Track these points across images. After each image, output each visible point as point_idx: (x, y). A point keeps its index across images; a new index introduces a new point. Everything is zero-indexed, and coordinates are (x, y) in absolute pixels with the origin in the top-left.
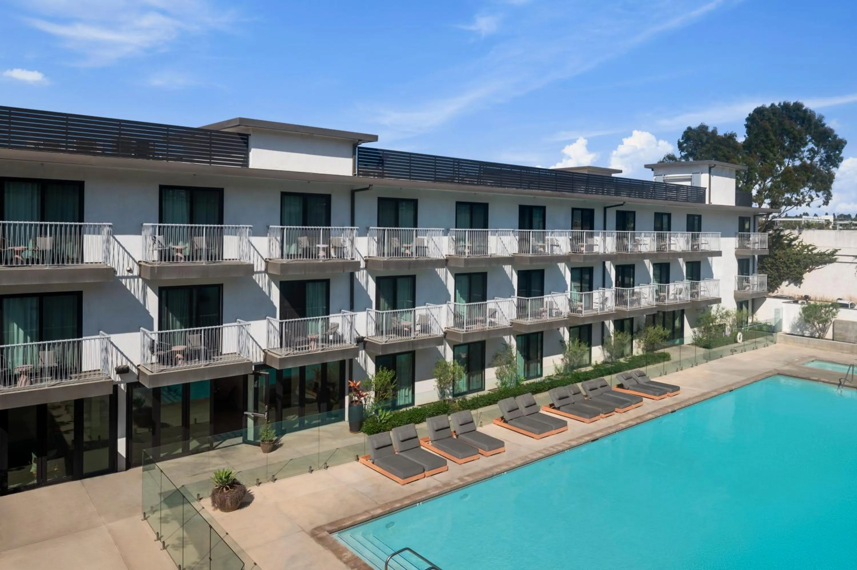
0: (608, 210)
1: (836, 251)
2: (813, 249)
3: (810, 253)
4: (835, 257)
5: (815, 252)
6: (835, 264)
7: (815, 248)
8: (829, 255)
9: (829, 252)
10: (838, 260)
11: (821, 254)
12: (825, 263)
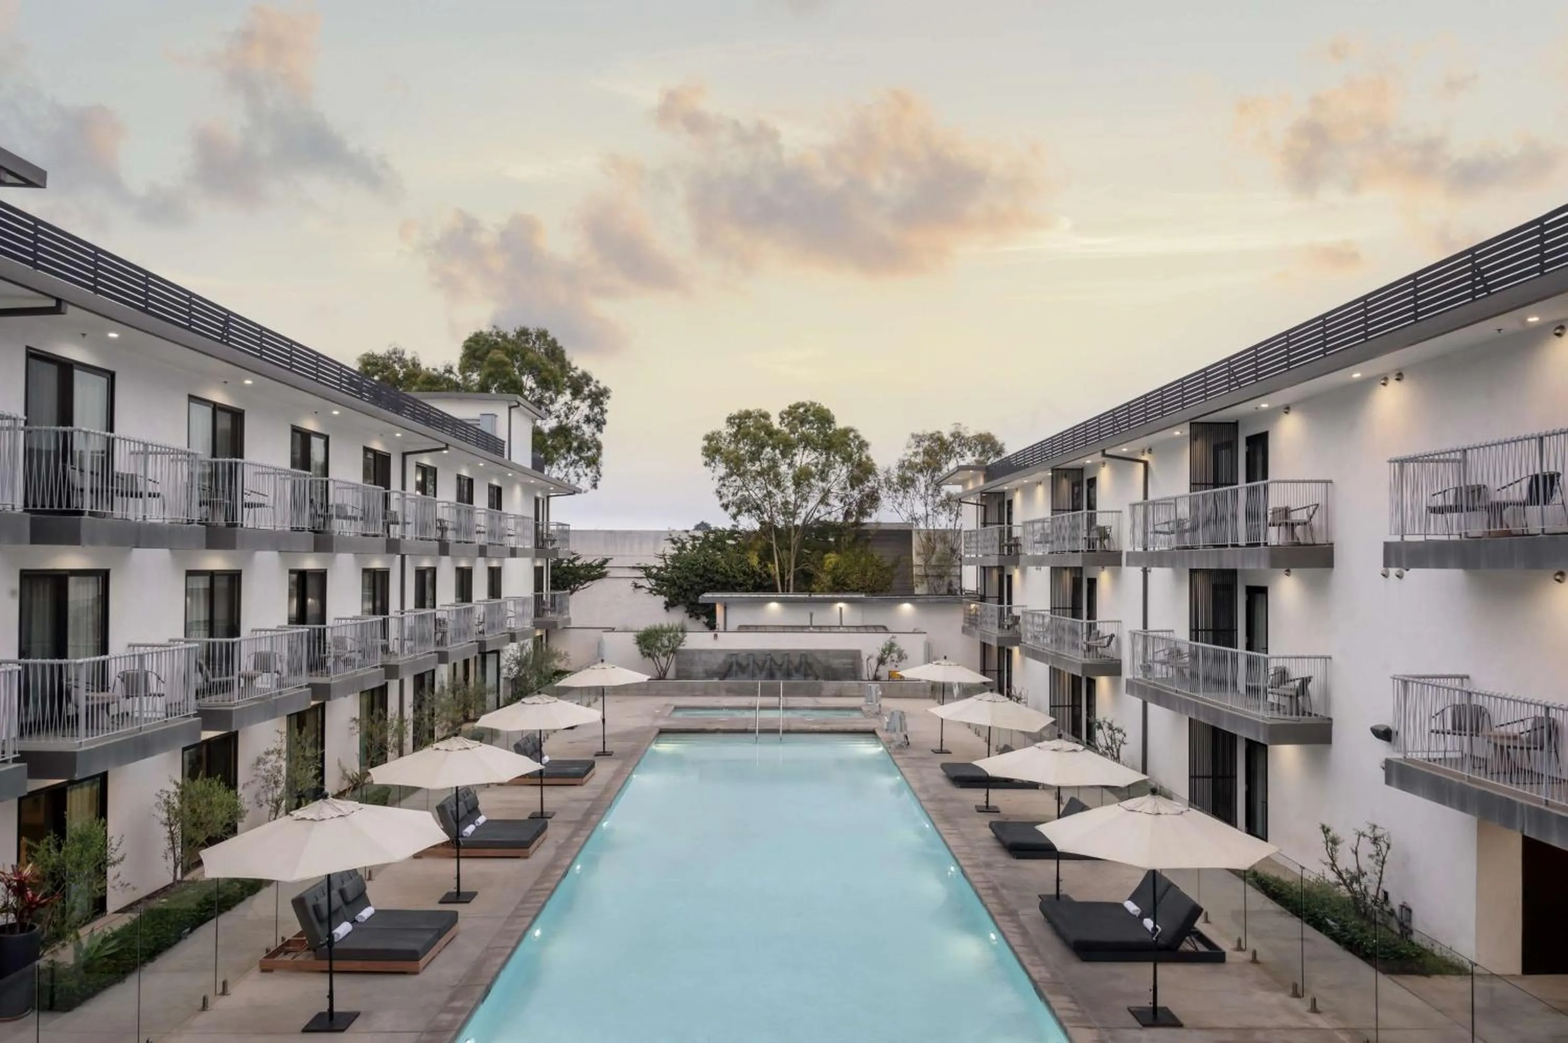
0: (408, 457)
1: (606, 561)
2: (575, 559)
3: (571, 565)
4: (604, 571)
5: (578, 563)
6: (605, 580)
7: (578, 558)
8: (597, 567)
9: (597, 562)
10: (610, 574)
11: (589, 567)
12: (593, 579)
